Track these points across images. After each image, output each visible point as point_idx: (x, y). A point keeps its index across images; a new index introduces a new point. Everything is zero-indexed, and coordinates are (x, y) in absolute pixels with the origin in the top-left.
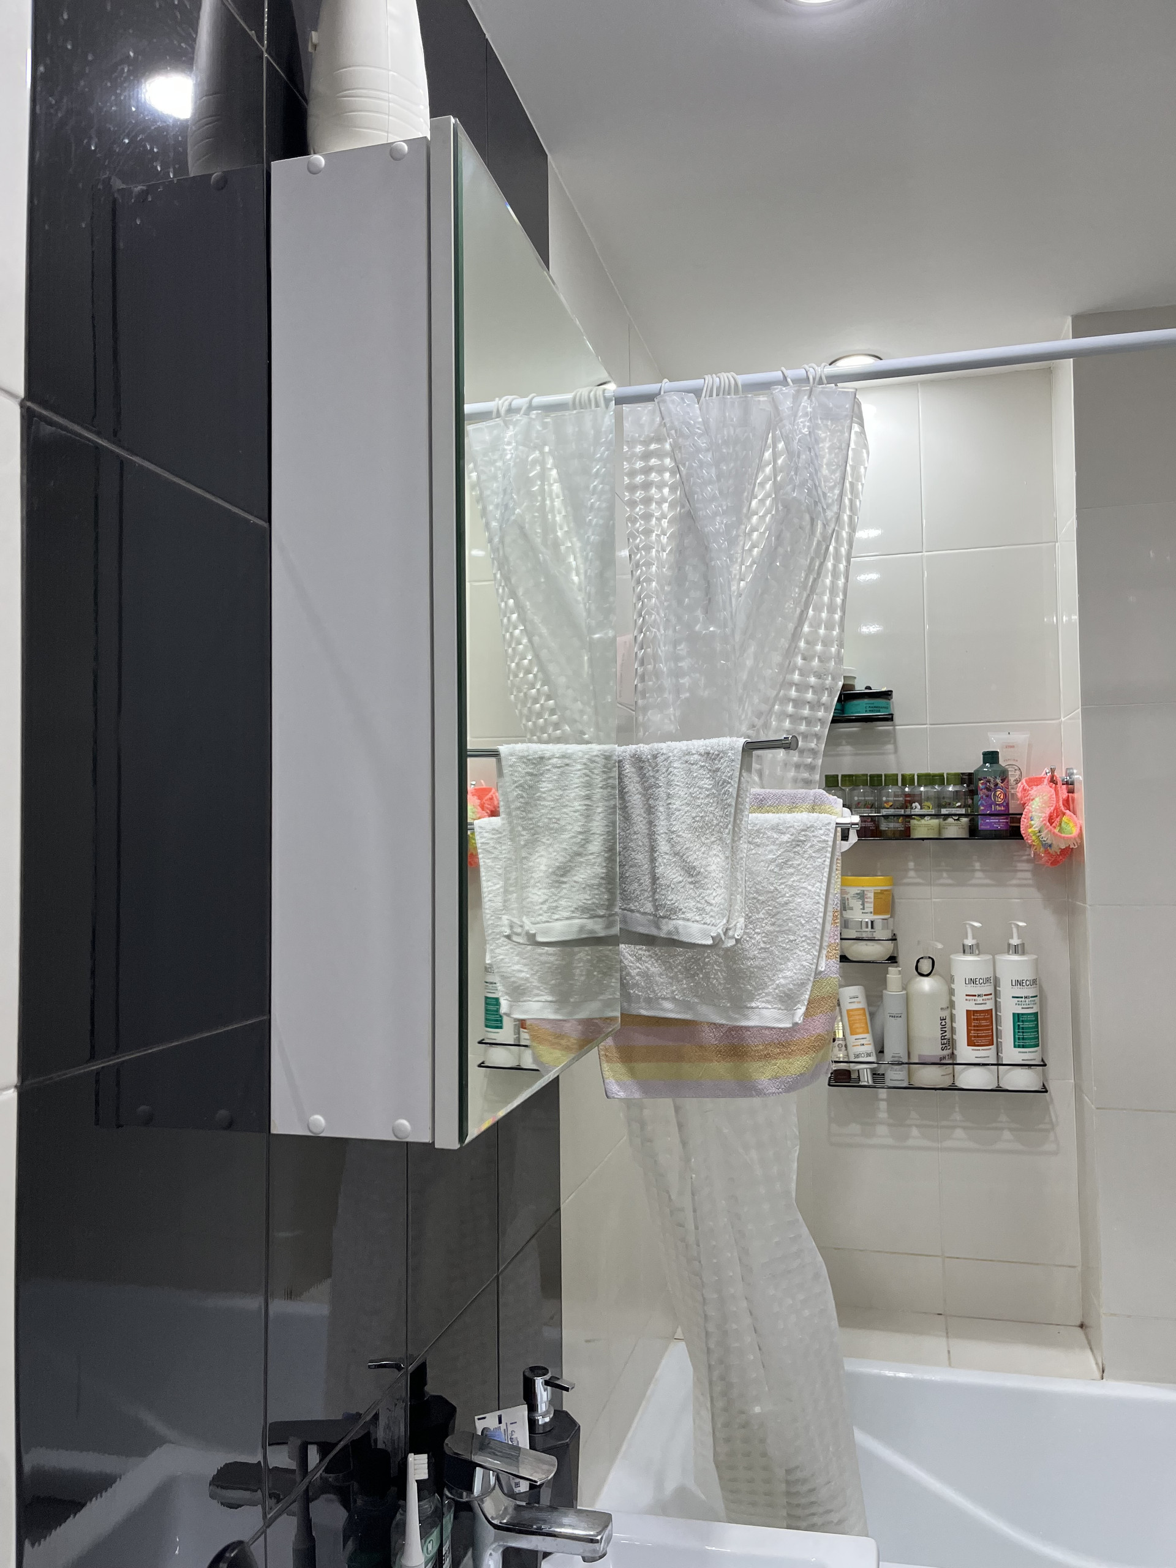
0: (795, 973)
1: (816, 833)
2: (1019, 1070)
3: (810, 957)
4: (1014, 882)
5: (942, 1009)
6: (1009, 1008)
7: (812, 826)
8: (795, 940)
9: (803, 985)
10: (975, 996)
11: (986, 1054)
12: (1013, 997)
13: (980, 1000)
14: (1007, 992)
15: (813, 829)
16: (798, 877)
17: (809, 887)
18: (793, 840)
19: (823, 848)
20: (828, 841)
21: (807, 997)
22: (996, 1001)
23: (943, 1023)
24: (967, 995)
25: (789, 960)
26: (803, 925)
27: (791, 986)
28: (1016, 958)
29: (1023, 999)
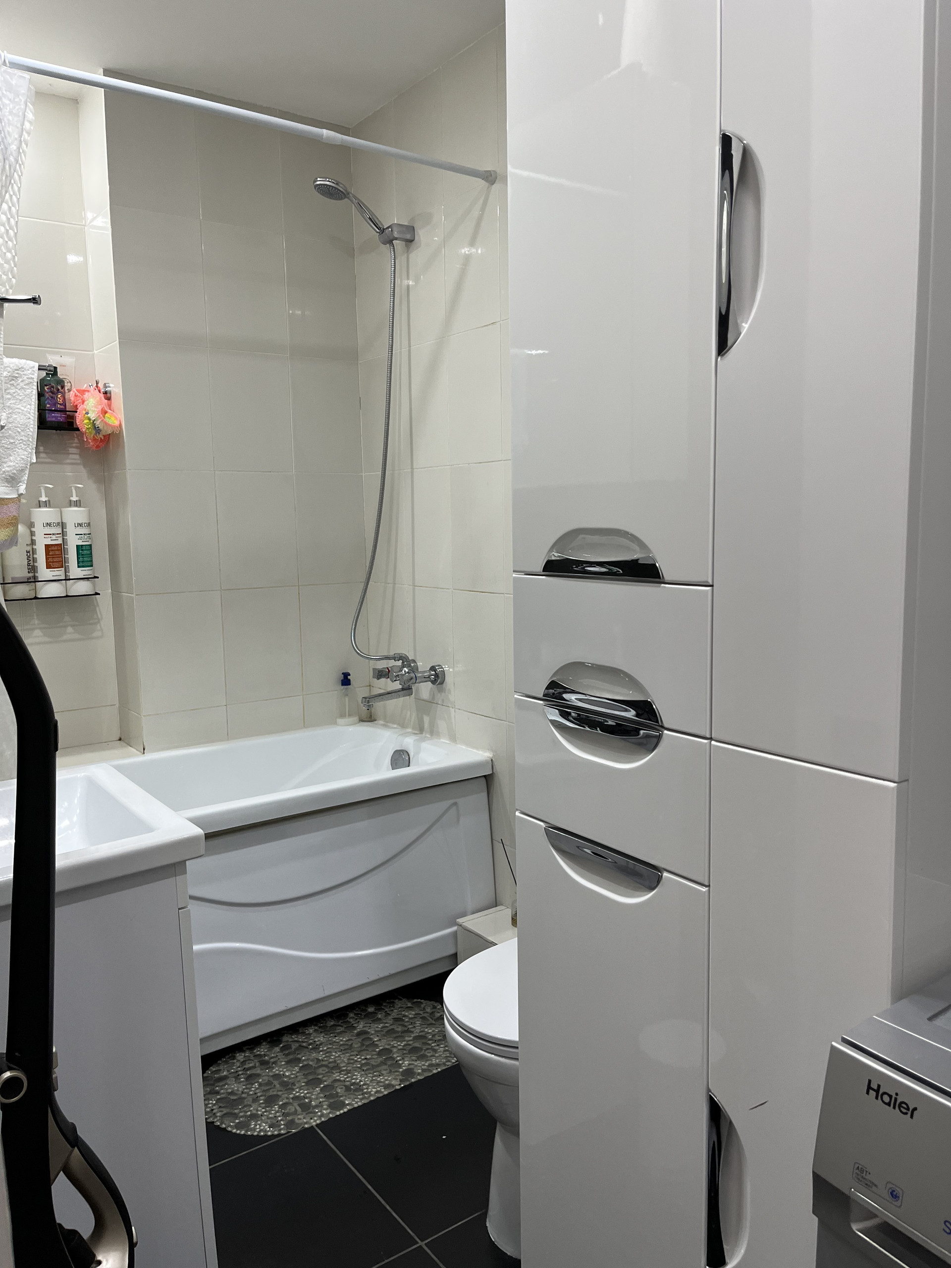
0: (17, 463)
1: (25, 372)
2: (81, 582)
3: (27, 453)
4: (69, 461)
5: (27, 545)
6: (73, 542)
7: (22, 368)
8: (15, 442)
9: (22, 470)
10: (51, 534)
11: (59, 573)
12: (76, 535)
13: (54, 537)
14: (71, 531)
15: (23, 370)
16: (14, 401)
17: (23, 408)
18: (10, 376)
19: (31, 382)
20: (33, 378)
21: (26, 478)
22: (63, 539)
23: (29, 555)
24: (45, 534)
25: (10, 455)
26: (19, 432)
27: (15, 472)
28: (76, 509)
29: (83, 536)
